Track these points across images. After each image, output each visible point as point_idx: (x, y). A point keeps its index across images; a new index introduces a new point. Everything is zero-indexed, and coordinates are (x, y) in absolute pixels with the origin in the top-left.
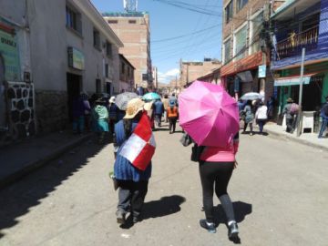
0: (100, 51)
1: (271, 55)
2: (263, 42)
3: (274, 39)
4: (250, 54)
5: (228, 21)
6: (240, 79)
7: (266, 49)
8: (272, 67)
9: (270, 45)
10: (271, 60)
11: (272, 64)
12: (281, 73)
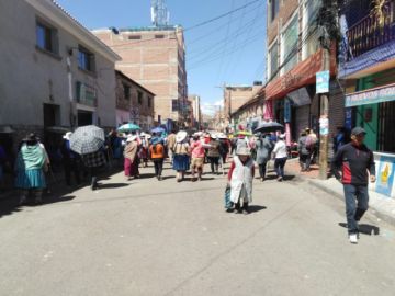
0: (60, 59)
1: (338, 53)
2: (323, 30)
3: (342, 23)
4: (304, 57)
5: (273, 17)
6: (292, 102)
7: (328, 41)
8: (341, 74)
9: (335, 35)
10: (338, 61)
11: (340, 68)
12: (358, 85)
